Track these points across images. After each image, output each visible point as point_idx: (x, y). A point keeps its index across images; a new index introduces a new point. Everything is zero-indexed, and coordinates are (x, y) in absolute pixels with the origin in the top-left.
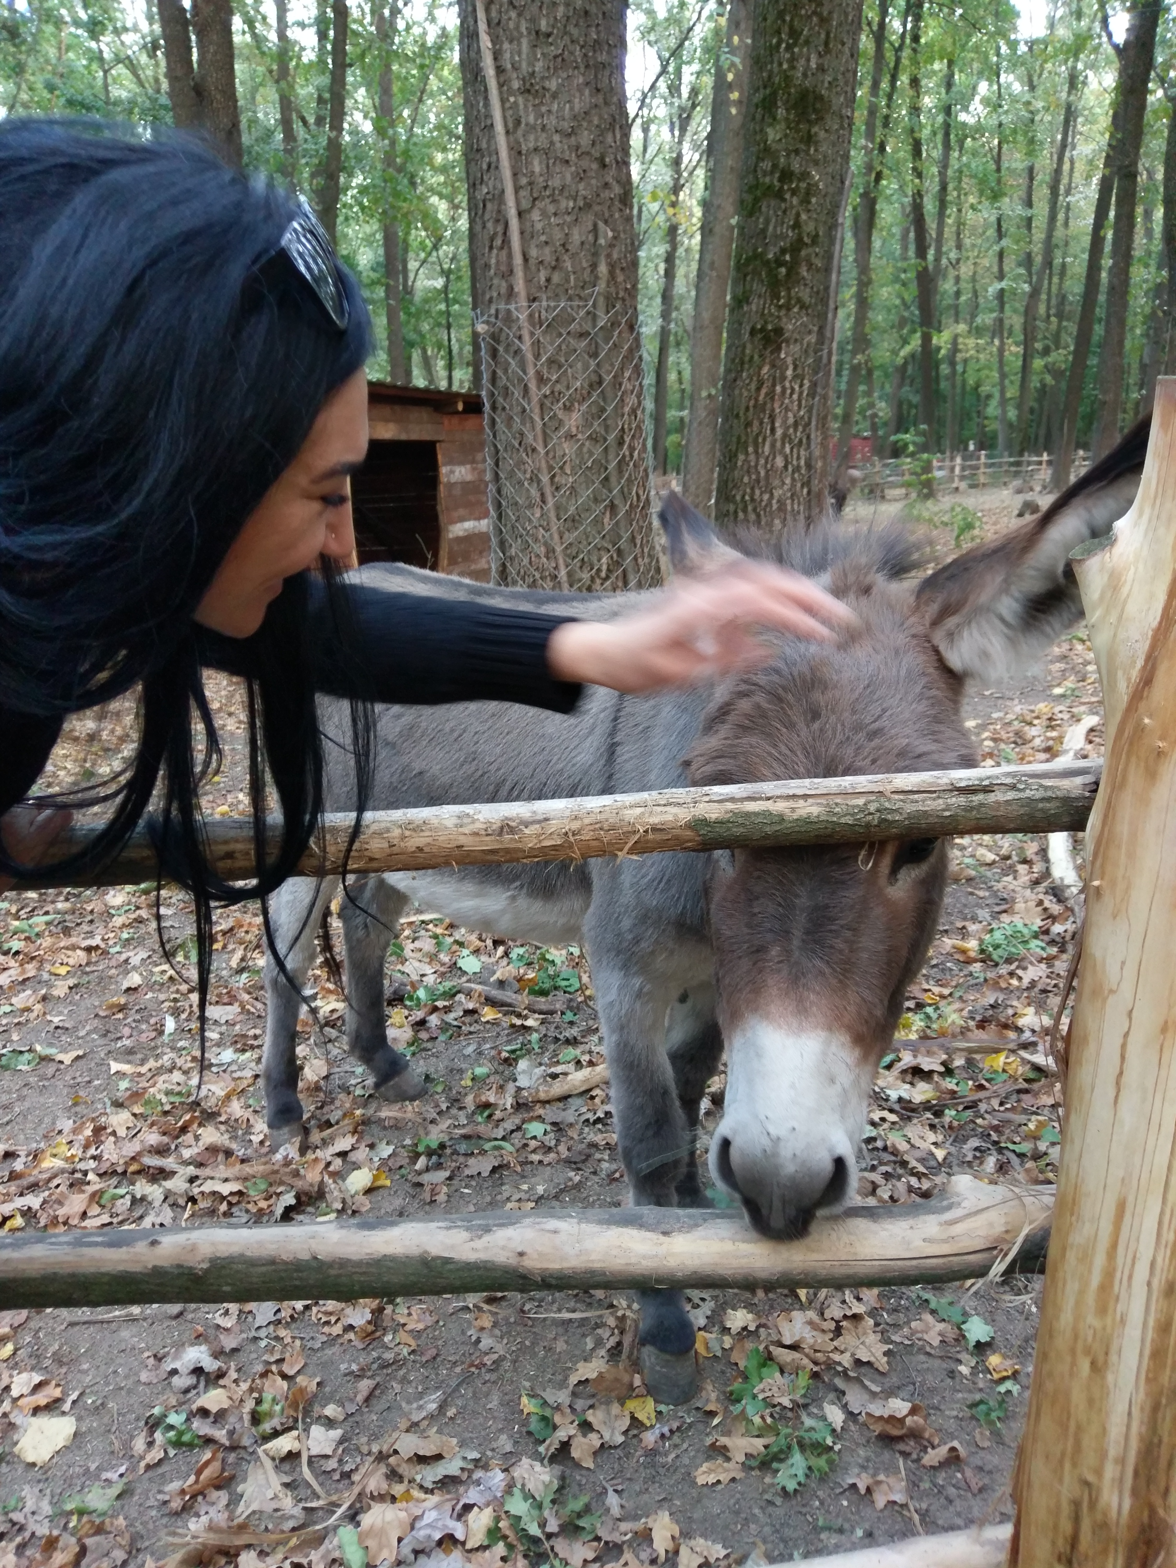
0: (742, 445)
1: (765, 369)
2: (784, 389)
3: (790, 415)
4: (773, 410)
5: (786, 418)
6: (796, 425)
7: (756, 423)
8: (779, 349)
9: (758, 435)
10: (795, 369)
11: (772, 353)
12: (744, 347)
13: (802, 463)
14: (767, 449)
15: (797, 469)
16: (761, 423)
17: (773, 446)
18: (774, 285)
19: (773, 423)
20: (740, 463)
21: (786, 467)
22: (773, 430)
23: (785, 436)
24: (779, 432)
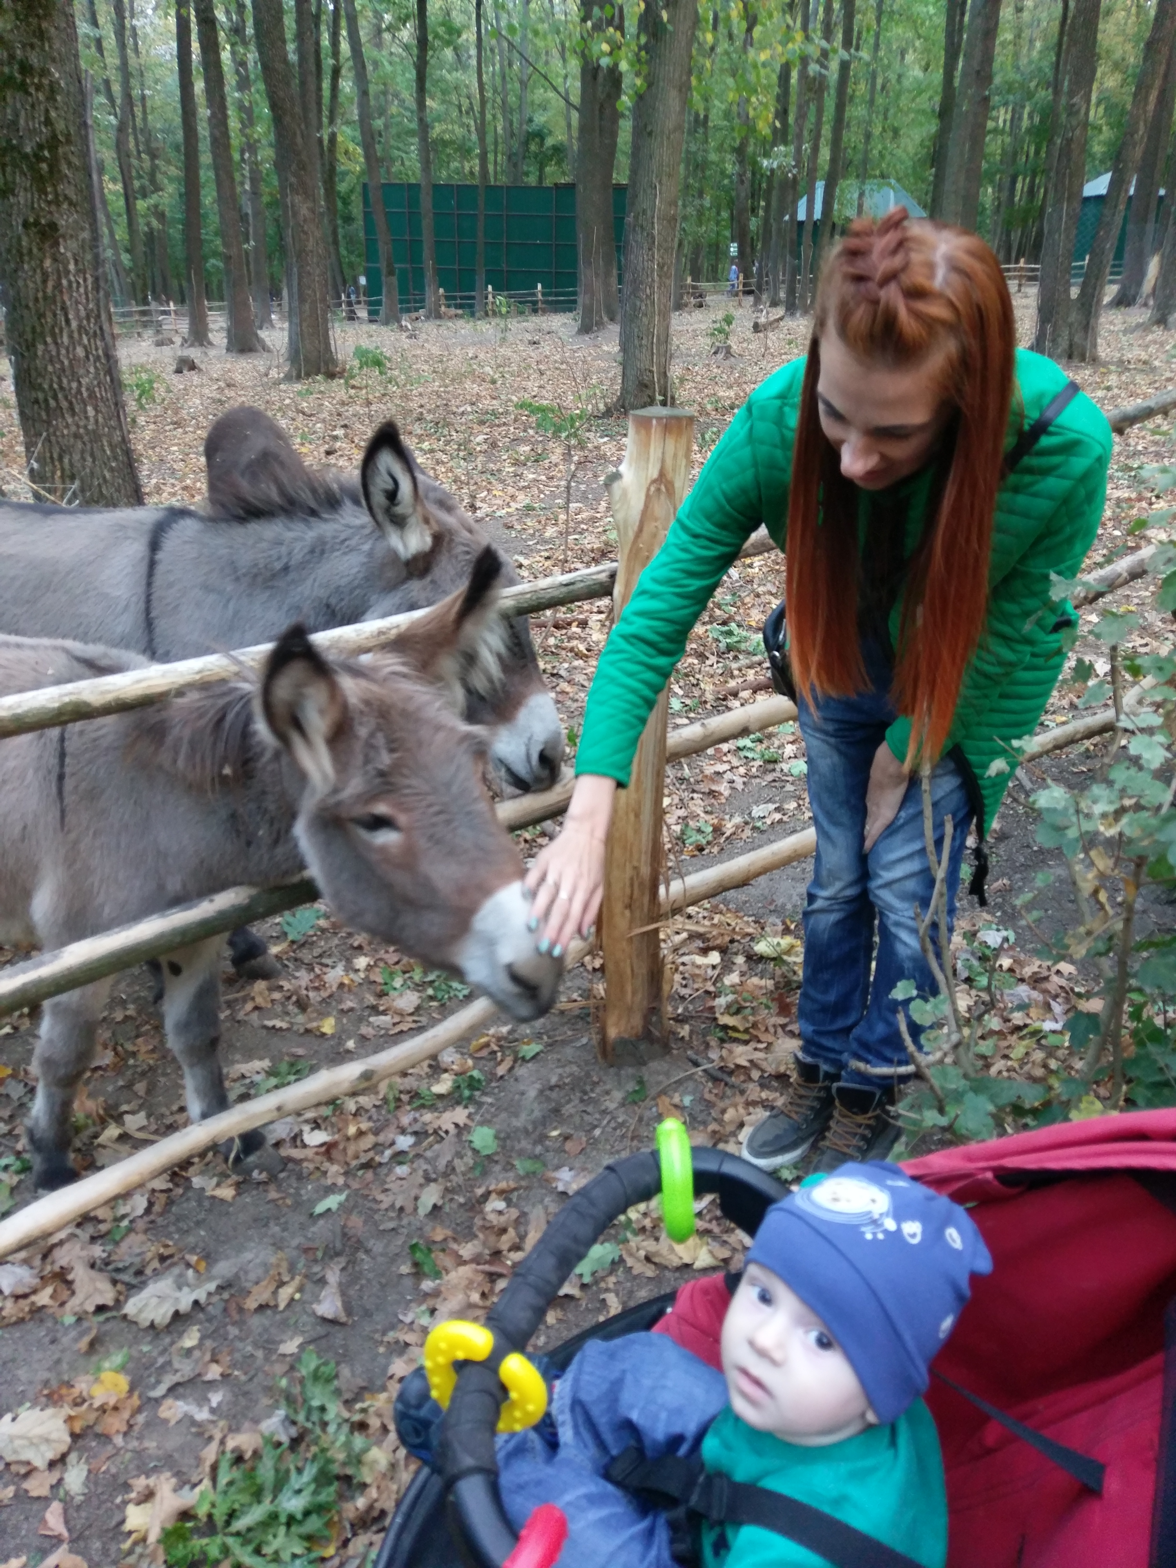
0: (38, 335)
1: (48, 263)
2: (70, 282)
3: (81, 307)
4: (64, 302)
5: (78, 310)
6: (88, 318)
7: (49, 315)
8: (56, 244)
9: (53, 327)
10: (76, 262)
11: (52, 247)
12: (19, 239)
13: (100, 352)
14: (66, 340)
15: (98, 358)
16: (55, 315)
17: (71, 337)
18: (40, 182)
19: (66, 315)
20: (40, 353)
21: (87, 357)
22: (68, 321)
23: (80, 327)
24: (74, 324)
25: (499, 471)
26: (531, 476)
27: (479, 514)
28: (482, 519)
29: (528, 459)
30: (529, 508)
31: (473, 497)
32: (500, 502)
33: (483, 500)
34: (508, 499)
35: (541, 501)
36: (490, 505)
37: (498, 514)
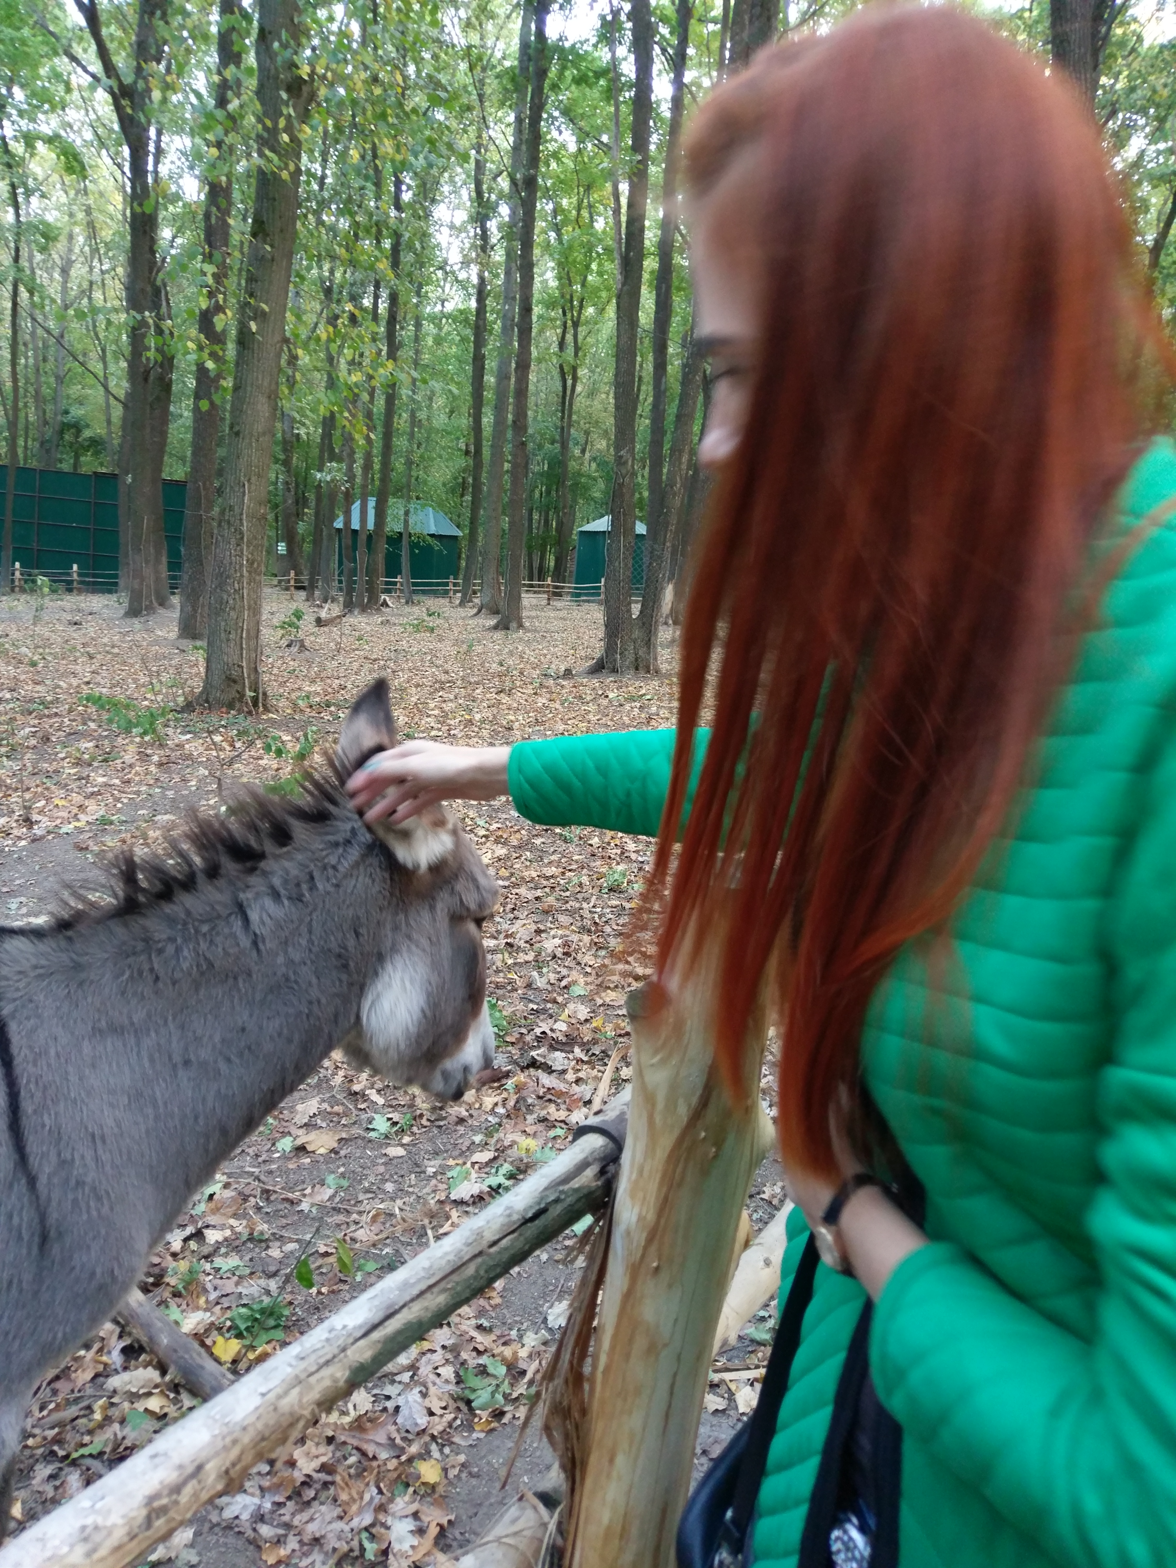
25: (57, 772)
26: (101, 780)
27: (38, 831)
28: (42, 837)
29: (93, 759)
30: (104, 822)
31: (28, 808)
32: (65, 814)
33: (41, 812)
34: (75, 810)
35: (119, 811)
36: (52, 819)
37: (64, 830)
